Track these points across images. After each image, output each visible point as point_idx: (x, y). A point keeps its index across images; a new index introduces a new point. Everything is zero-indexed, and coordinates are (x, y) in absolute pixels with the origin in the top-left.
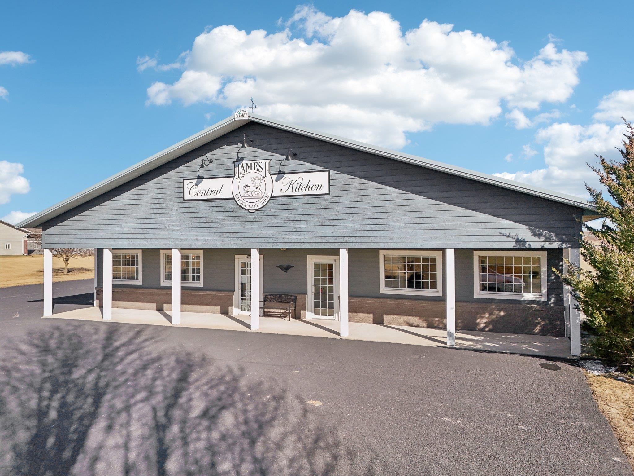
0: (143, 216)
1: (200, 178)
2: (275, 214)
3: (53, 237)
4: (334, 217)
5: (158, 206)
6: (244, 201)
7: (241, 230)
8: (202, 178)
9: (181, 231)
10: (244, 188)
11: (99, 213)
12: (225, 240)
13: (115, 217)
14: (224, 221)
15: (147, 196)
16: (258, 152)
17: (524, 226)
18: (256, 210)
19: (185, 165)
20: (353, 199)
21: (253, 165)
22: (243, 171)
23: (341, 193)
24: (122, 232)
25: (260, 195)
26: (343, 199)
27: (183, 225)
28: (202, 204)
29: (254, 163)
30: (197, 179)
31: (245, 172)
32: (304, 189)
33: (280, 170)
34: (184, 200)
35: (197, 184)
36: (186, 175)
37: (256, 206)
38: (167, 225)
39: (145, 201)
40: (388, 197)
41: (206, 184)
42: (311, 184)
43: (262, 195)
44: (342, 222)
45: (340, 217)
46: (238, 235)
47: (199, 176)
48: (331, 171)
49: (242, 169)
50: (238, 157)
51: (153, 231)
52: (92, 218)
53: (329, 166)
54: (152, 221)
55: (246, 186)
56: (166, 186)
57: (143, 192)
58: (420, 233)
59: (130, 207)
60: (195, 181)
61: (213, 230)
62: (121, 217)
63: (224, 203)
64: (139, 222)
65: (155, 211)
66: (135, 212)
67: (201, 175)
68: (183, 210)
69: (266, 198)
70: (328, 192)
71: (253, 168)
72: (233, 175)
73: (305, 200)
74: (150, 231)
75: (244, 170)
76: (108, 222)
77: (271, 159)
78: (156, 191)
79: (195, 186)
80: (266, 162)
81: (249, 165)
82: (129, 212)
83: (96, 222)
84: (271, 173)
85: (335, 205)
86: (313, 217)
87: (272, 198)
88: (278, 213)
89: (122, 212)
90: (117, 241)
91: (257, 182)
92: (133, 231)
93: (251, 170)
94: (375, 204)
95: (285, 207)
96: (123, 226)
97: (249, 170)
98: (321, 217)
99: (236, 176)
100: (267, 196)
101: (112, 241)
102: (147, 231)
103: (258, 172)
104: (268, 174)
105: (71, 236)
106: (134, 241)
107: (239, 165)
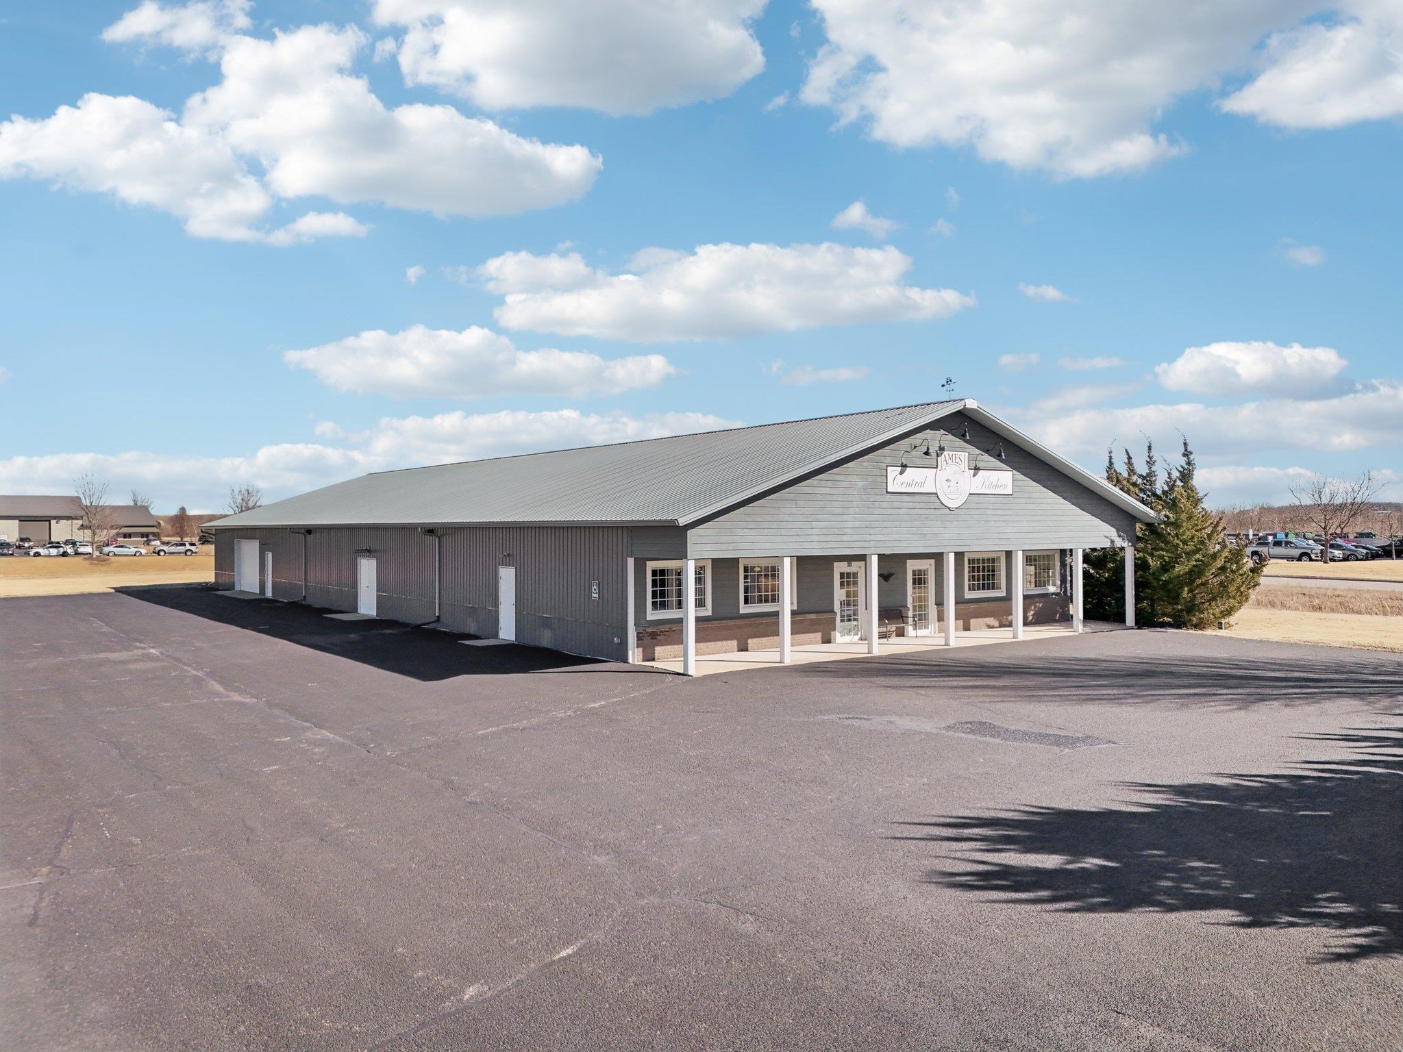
0: (841, 511)
1: (904, 466)
2: (971, 513)
3: (705, 540)
4: (1015, 518)
5: (857, 498)
6: (945, 498)
7: (942, 530)
8: (906, 466)
9: (885, 531)
10: (946, 482)
11: (779, 503)
12: (927, 543)
13: (802, 511)
14: (926, 520)
15: (845, 484)
16: (958, 442)
17: (1114, 529)
18: (956, 508)
19: (888, 448)
20: (1028, 501)
21: (953, 456)
22: (945, 463)
23: (1020, 495)
24: (813, 533)
25: (960, 491)
26: (1022, 501)
27: (886, 524)
28: (906, 498)
29: (955, 454)
30: (901, 466)
31: (947, 464)
32: (994, 488)
33: (976, 465)
34: (887, 492)
35: (901, 473)
36: (888, 460)
37: (956, 504)
38: (868, 523)
39: (843, 490)
40: (1049, 501)
41: (909, 474)
42: (999, 483)
43: (962, 492)
44: (1021, 524)
45: (1019, 518)
47: (902, 463)
48: (1014, 472)
49: (944, 459)
50: (940, 446)
51: (852, 531)
52: (769, 511)
53: (1013, 466)
54: (851, 517)
55: (948, 480)
56: (867, 471)
57: (840, 477)
59: (822, 497)
60: (900, 469)
61: (915, 531)
62: (812, 511)
63: (926, 498)
64: (835, 518)
65: (855, 504)
66: (828, 504)
67: (904, 462)
68: (887, 505)
69: (965, 495)
70: (1012, 493)
71: (954, 461)
72: (936, 466)
73: (994, 500)
74: (849, 531)
75: (946, 461)
76: (792, 518)
77: (969, 453)
78: (856, 478)
79: (899, 475)
80: (964, 455)
81: (951, 455)
82: (821, 504)
85: (1017, 506)
86: (1000, 518)
87: (969, 496)
88: (973, 512)
89: (812, 504)
90: (804, 545)
91: (958, 477)
92: (827, 531)
93: (952, 462)
94: (1041, 507)
95: (980, 506)
96: (814, 524)
97: (950, 462)
98: (1006, 518)
99: (939, 468)
100: (966, 493)
101: (798, 545)
102: (844, 531)
103: (958, 465)
104: (966, 469)
107: (942, 454)
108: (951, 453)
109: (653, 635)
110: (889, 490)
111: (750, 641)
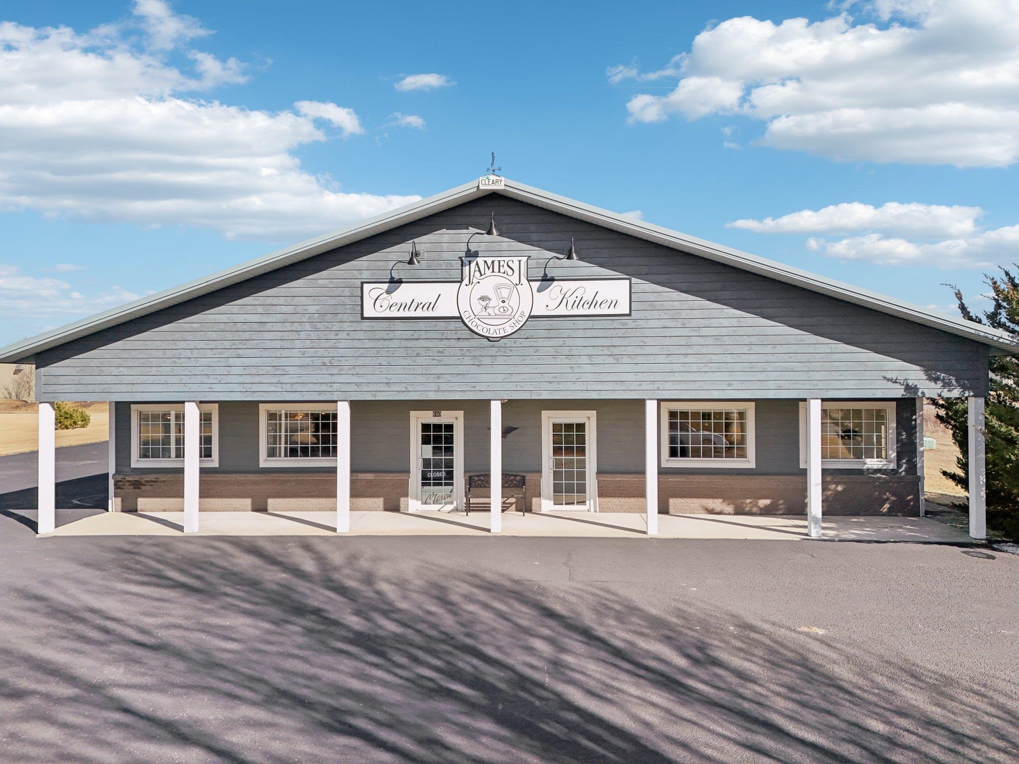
0: (278, 344)
1: (395, 282)
2: (535, 344)
3: (62, 380)
4: (638, 350)
5: (307, 326)
6: (479, 323)
7: (474, 369)
8: (400, 282)
9: (358, 370)
10: (480, 301)
11: (176, 336)
12: (443, 387)
13: (212, 345)
14: (441, 355)
15: (285, 309)
16: (507, 243)
17: (918, 368)
18: (502, 337)
19: (364, 258)
20: (669, 323)
21: (496, 264)
22: (477, 274)
23: (648, 314)
24: (229, 372)
25: (509, 312)
26: (653, 324)
27: (361, 361)
28: (399, 325)
29: (499, 261)
30: (390, 282)
31: (481, 275)
32: (586, 306)
33: (545, 275)
34: (363, 318)
35: (389, 292)
36: (366, 275)
37: (502, 331)
38: (326, 360)
39: (280, 317)
40: (725, 322)
41: (405, 292)
42: (599, 299)
43: (513, 314)
44: (651, 359)
45: (648, 350)
46: (469, 378)
47: (392, 278)
48: (634, 280)
49: (477, 269)
50: (469, 251)
51: (297, 370)
52: (160, 346)
53: (629, 271)
54: (296, 353)
55: (483, 298)
56: (325, 291)
57: (275, 301)
58: (773, 376)
59: (245, 327)
60: (386, 286)
61: (419, 370)
62: (227, 344)
63: (441, 325)
64: (266, 353)
65: (303, 335)
66: (255, 336)
67: (396, 276)
68: (361, 335)
69: (520, 319)
70: (628, 312)
71: (496, 269)
72: (460, 280)
73: (589, 324)
74: (291, 370)
75: (480, 271)
76: (196, 353)
77: (530, 257)
78: (304, 300)
79: (385, 295)
80: (520, 261)
81: (489, 263)
82: (246, 335)
83: (169, 353)
84: (529, 278)
85: (639, 333)
86: (602, 350)
87: (529, 319)
88: (541, 342)
89: (229, 336)
90: (218, 388)
91: (505, 293)
92: (253, 371)
93: (493, 272)
94: (705, 332)
95: (553, 333)
96: (231, 361)
97: (489, 272)
98: (616, 351)
99: (466, 281)
100: (522, 315)
101: (205, 388)
102: (283, 370)
103: (505, 275)
104: (524, 280)
105: (109, 379)
106: (255, 388)
107: (470, 262)
108: (489, 260)
109: (137, 485)
110: (365, 315)
111: (270, 501)
